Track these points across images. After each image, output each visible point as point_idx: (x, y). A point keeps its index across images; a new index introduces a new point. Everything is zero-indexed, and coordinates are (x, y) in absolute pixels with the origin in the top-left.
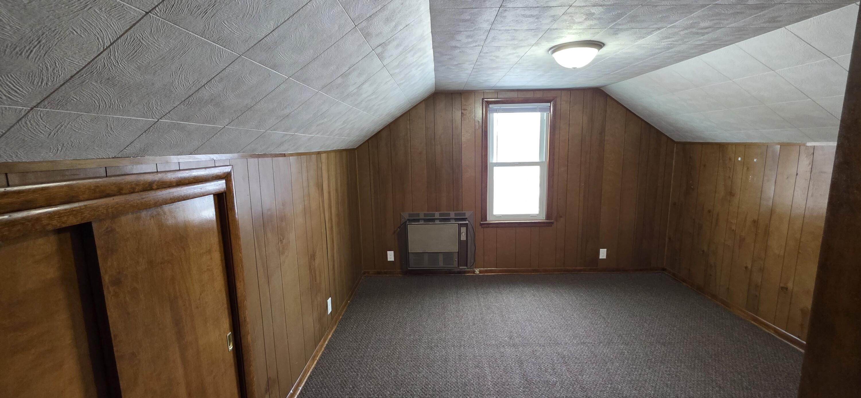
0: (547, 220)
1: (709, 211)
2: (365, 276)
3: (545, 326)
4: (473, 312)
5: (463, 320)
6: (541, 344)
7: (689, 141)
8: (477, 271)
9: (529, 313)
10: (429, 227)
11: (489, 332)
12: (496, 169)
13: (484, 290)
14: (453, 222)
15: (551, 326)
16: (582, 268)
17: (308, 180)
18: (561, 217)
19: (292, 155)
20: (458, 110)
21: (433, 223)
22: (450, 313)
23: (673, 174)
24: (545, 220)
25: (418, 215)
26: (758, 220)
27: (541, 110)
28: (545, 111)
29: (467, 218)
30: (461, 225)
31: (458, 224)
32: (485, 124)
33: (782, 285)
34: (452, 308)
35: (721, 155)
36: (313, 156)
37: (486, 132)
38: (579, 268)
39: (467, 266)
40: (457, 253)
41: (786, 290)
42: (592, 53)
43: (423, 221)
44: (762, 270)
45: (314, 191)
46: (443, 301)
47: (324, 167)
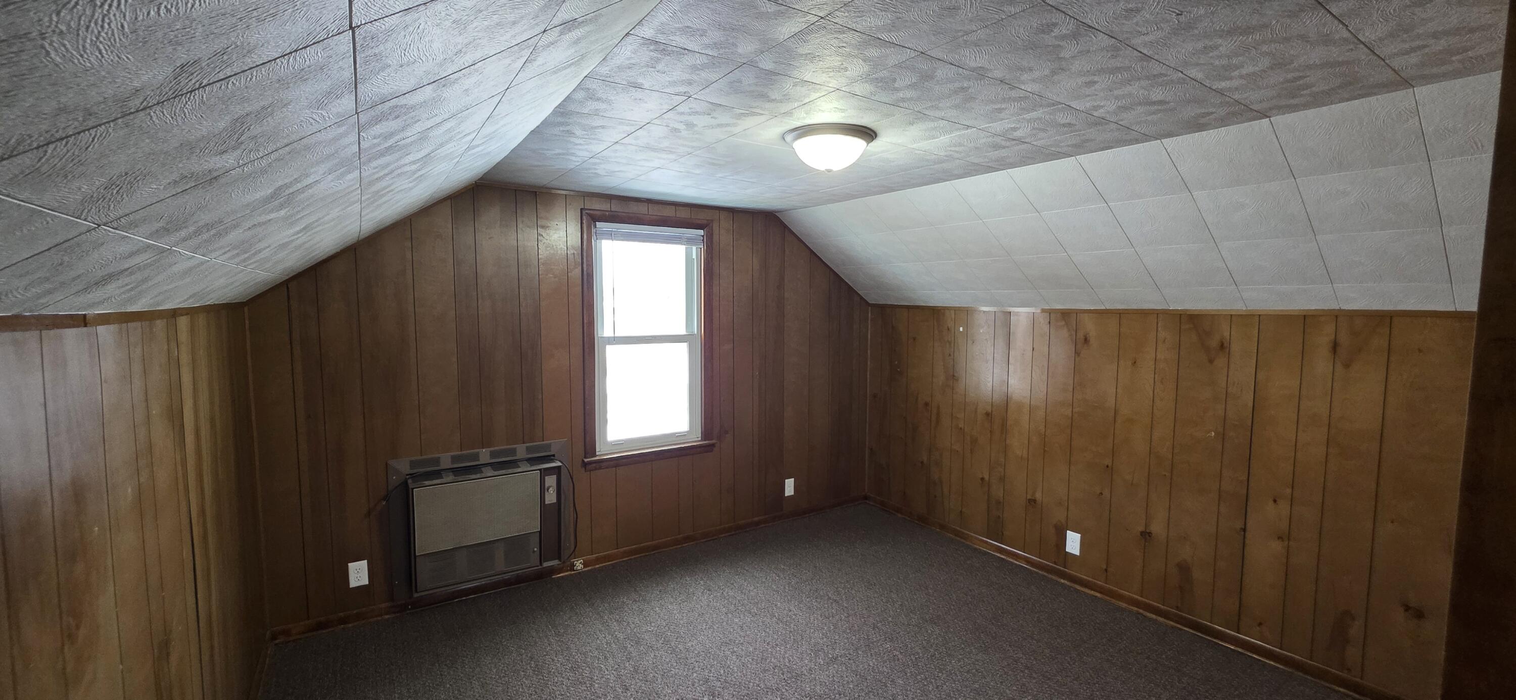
0: (705, 440)
1: (926, 404)
2: (276, 644)
3: (758, 645)
4: (611, 661)
5: (596, 685)
6: (772, 686)
7: (889, 303)
8: (579, 565)
9: (718, 627)
10: (468, 485)
11: (665, 696)
12: (609, 348)
13: (609, 603)
14: (524, 467)
15: (768, 644)
16: (761, 518)
17: (147, 400)
18: (727, 432)
19: (105, 319)
20: (529, 227)
21: (478, 476)
22: (561, 679)
23: (869, 352)
24: (702, 440)
25: (437, 461)
26: (992, 411)
27: (689, 241)
28: (695, 245)
29: (554, 456)
30: (545, 473)
31: (540, 470)
32: (587, 261)
33: (1029, 497)
34: (559, 665)
35: (935, 324)
36: (158, 322)
37: (590, 276)
38: (756, 519)
39: (559, 558)
40: (538, 533)
41: (1035, 503)
42: (856, 146)
43: (451, 473)
44: (1002, 479)
45: (161, 432)
46: (529, 655)
47: (185, 358)
